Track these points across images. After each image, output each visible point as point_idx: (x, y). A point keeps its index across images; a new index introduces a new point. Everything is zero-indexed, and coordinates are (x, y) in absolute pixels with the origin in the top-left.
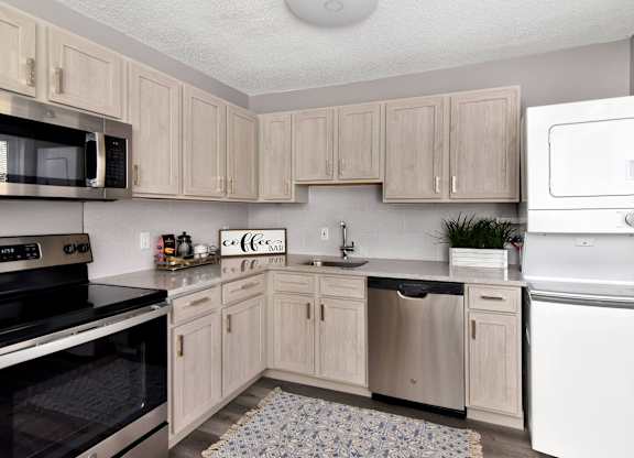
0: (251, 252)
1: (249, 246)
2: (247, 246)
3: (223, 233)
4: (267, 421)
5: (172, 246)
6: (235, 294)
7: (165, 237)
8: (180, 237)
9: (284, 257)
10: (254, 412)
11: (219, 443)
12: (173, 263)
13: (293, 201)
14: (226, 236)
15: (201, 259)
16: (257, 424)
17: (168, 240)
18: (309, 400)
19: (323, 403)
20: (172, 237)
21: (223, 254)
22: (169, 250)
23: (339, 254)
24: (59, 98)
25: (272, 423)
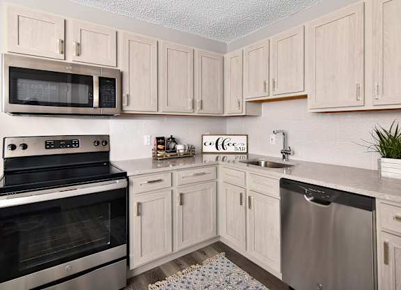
0: (222, 150)
1: (221, 147)
2: (220, 146)
3: (204, 137)
4: (200, 277)
5: (163, 144)
6: (184, 179)
7: (158, 139)
8: (169, 139)
9: (246, 156)
10: (198, 266)
11: (164, 282)
12: (159, 155)
13: (244, 114)
14: (206, 139)
15: (179, 153)
16: (194, 277)
17: (160, 141)
18: (238, 270)
19: (247, 276)
20: (163, 138)
21: (204, 151)
22: (160, 147)
23: (281, 156)
24: (78, 59)
25: (202, 280)
